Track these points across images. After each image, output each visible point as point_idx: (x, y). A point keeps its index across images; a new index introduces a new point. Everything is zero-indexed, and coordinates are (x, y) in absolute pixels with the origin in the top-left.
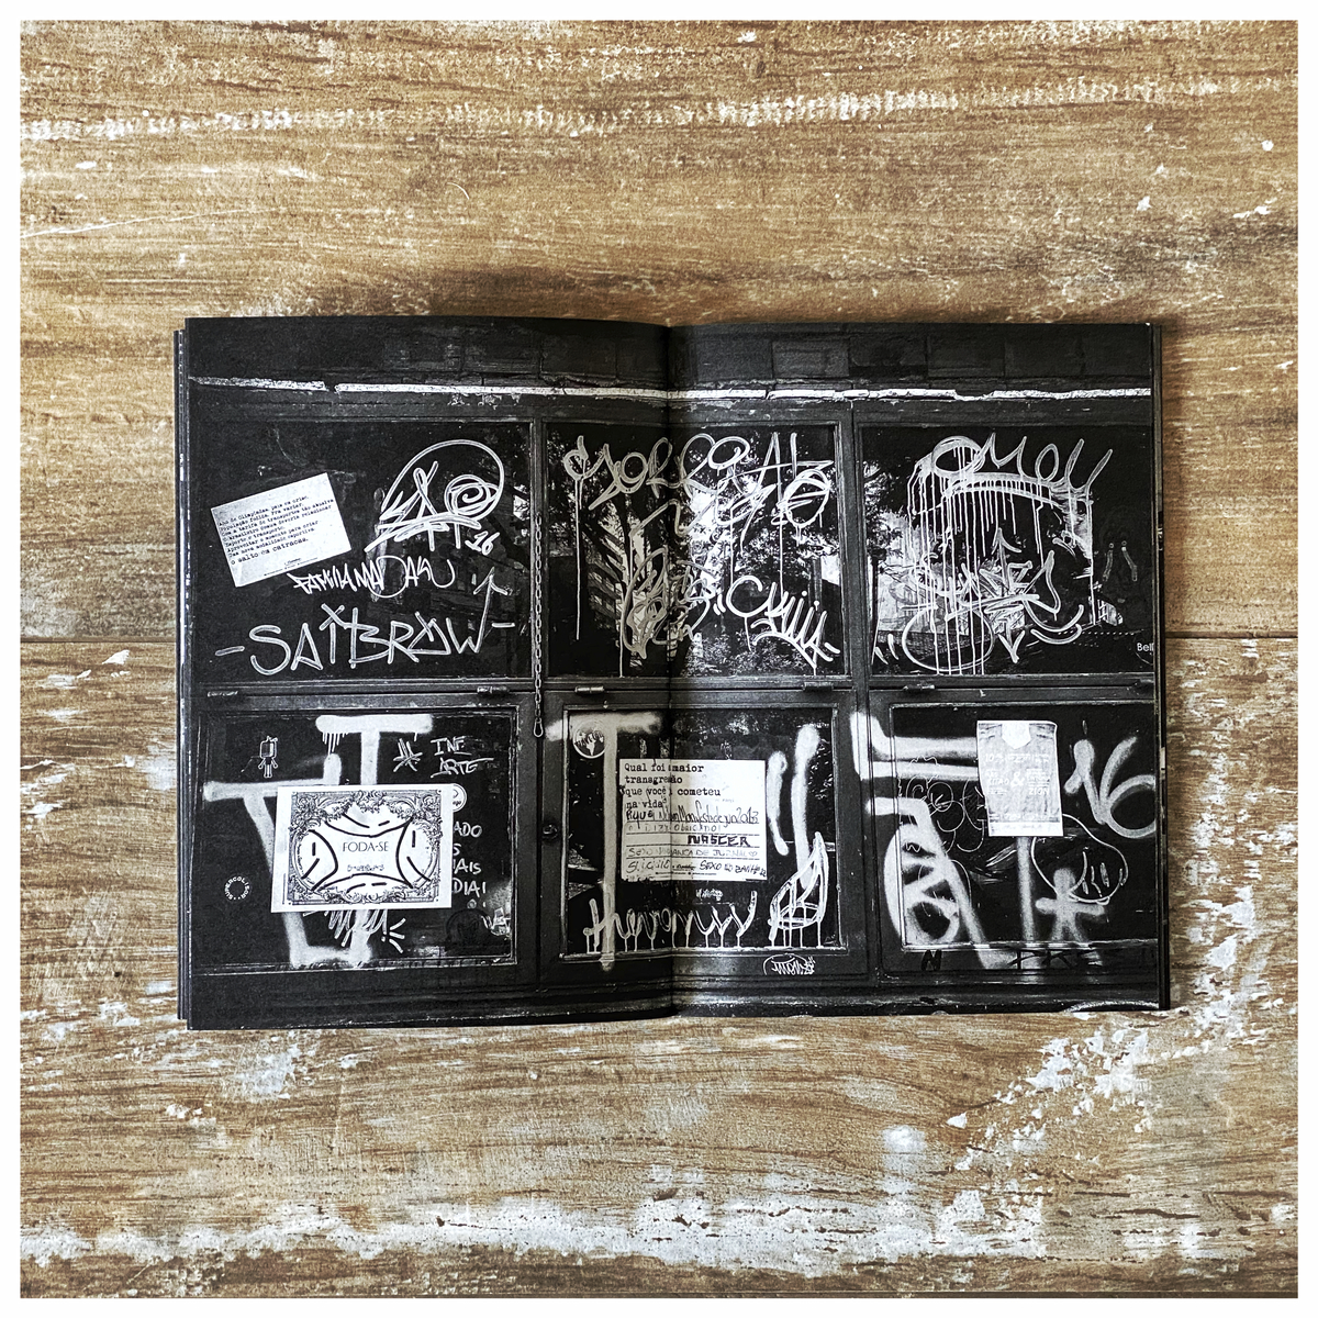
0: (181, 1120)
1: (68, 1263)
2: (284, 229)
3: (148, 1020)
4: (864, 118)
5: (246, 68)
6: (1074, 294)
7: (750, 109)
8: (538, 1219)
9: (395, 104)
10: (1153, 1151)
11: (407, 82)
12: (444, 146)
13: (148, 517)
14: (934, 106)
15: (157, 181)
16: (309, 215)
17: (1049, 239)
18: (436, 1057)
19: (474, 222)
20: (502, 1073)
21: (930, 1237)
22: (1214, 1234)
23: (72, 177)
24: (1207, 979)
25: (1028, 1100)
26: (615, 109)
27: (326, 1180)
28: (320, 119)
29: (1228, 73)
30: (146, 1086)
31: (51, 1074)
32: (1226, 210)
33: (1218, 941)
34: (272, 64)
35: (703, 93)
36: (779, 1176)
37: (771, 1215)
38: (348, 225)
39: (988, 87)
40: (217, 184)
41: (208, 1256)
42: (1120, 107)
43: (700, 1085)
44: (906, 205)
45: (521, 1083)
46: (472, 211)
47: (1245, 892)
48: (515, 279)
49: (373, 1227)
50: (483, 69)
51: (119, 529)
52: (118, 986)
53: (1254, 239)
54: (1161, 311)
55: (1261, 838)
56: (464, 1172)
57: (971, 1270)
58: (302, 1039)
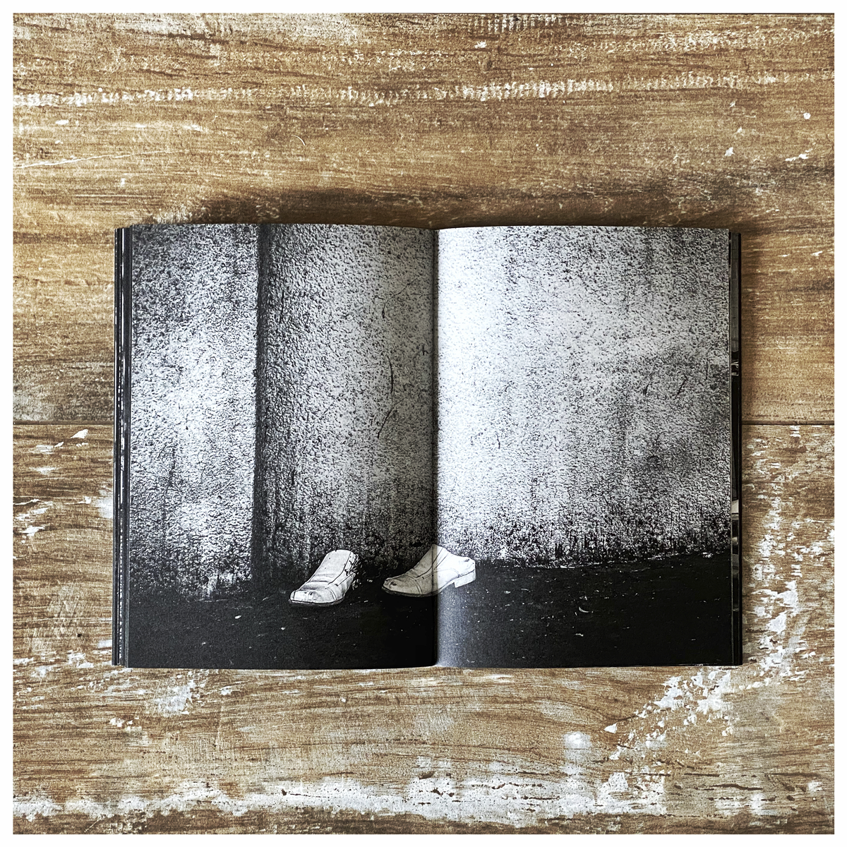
0: (119, 728)
1: (47, 819)
2: (188, 164)
3: (99, 664)
4: (554, 96)
5: (163, 61)
6: (686, 208)
7: (483, 91)
8: (346, 790)
9: (258, 85)
10: (733, 748)
11: (266, 72)
12: (289, 112)
13: (100, 345)
14: (598, 89)
15: (107, 132)
16: (203, 154)
17: (670, 173)
18: (281, 688)
19: (308, 160)
20: (324, 698)
21: (594, 801)
22: (772, 800)
23: (53, 130)
24: (768, 639)
25: (655, 715)
26: (397, 89)
27: (211, 766)
28: (211, 94)
29: (782, 70)
30: (97, 706)
31: (37, 699)
32: (781, 156)
33: (775, 615)
34: (181, 59)
35: (453, 80)
36: (498, 764)
37: (494, 788)
38: (228, 161)
39: (632, 77)
40: (145, 135)
41: (136, 814)
42: (714, 91)
43: (449, 706)
44: (580, 151)
45: (336, 704)
46: (306, 153)
47: (792, 585)
48: (334, 196)
49: (242, 796)
50: (314, 64)
51: (82, 353)
52: (80, 643)
53: (798, 175)
54: (740, 219)
55: (802, 550)
56: (299, 761)
57: (619, 823)
58: (196, 677)
